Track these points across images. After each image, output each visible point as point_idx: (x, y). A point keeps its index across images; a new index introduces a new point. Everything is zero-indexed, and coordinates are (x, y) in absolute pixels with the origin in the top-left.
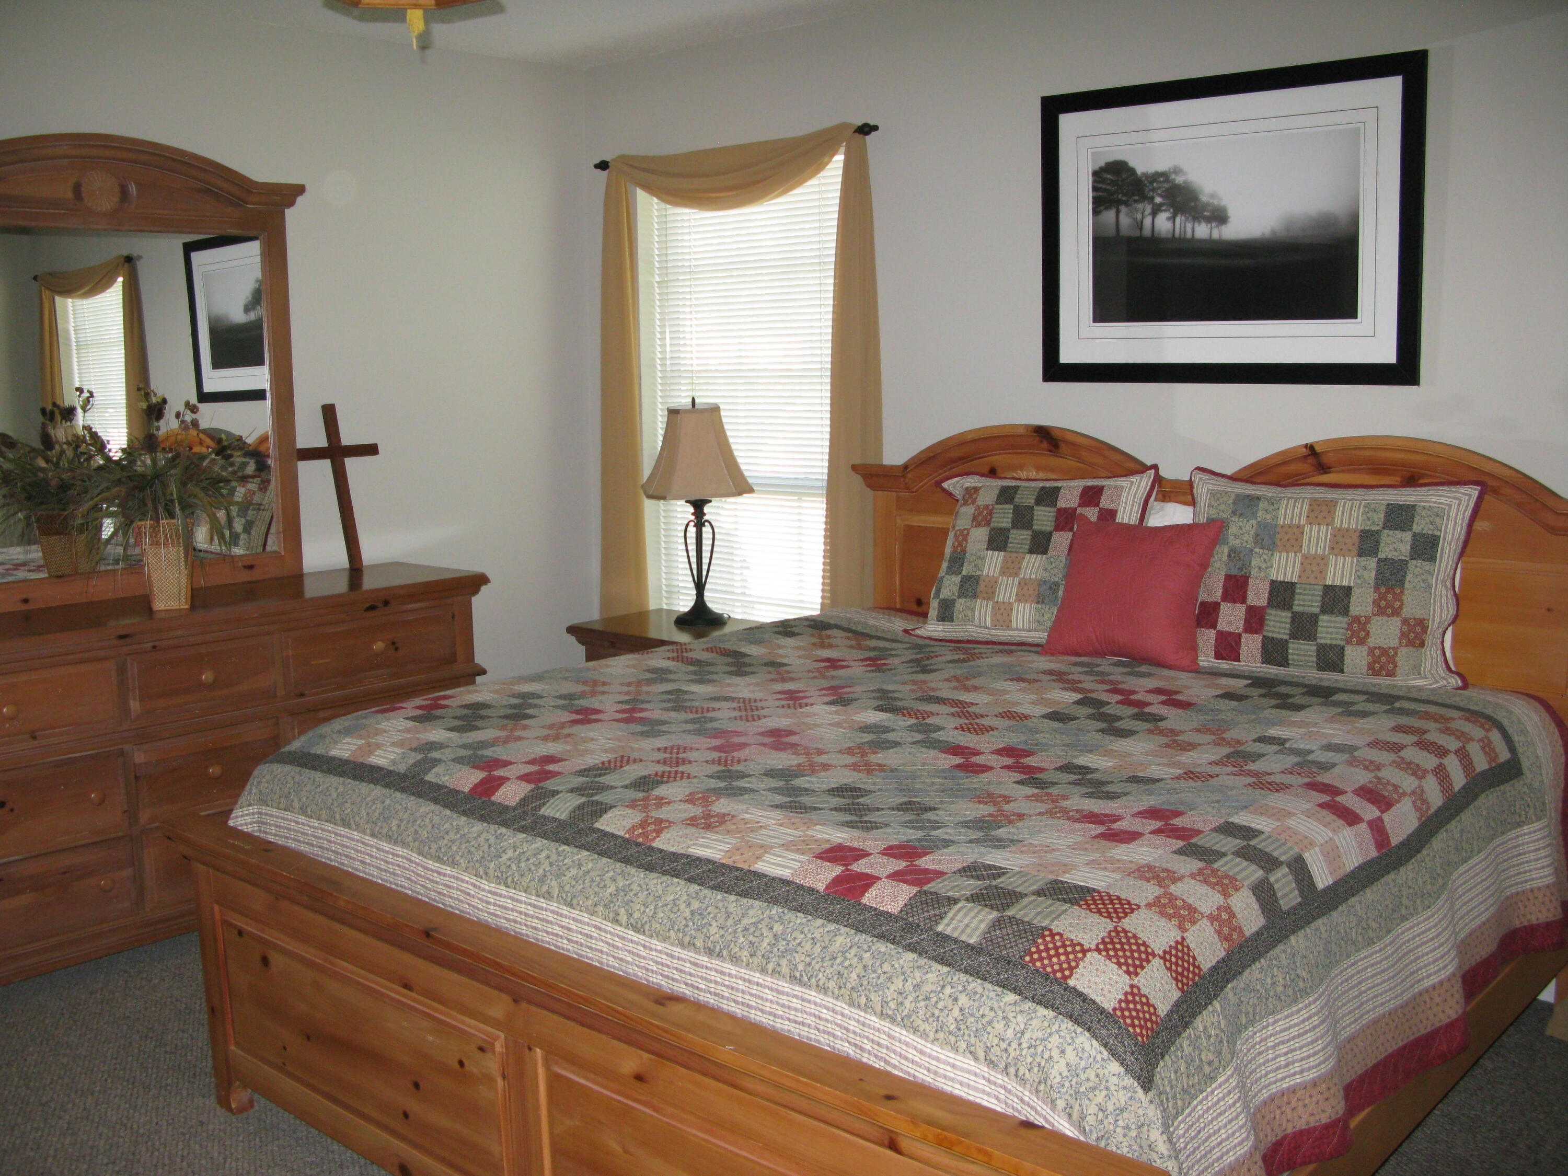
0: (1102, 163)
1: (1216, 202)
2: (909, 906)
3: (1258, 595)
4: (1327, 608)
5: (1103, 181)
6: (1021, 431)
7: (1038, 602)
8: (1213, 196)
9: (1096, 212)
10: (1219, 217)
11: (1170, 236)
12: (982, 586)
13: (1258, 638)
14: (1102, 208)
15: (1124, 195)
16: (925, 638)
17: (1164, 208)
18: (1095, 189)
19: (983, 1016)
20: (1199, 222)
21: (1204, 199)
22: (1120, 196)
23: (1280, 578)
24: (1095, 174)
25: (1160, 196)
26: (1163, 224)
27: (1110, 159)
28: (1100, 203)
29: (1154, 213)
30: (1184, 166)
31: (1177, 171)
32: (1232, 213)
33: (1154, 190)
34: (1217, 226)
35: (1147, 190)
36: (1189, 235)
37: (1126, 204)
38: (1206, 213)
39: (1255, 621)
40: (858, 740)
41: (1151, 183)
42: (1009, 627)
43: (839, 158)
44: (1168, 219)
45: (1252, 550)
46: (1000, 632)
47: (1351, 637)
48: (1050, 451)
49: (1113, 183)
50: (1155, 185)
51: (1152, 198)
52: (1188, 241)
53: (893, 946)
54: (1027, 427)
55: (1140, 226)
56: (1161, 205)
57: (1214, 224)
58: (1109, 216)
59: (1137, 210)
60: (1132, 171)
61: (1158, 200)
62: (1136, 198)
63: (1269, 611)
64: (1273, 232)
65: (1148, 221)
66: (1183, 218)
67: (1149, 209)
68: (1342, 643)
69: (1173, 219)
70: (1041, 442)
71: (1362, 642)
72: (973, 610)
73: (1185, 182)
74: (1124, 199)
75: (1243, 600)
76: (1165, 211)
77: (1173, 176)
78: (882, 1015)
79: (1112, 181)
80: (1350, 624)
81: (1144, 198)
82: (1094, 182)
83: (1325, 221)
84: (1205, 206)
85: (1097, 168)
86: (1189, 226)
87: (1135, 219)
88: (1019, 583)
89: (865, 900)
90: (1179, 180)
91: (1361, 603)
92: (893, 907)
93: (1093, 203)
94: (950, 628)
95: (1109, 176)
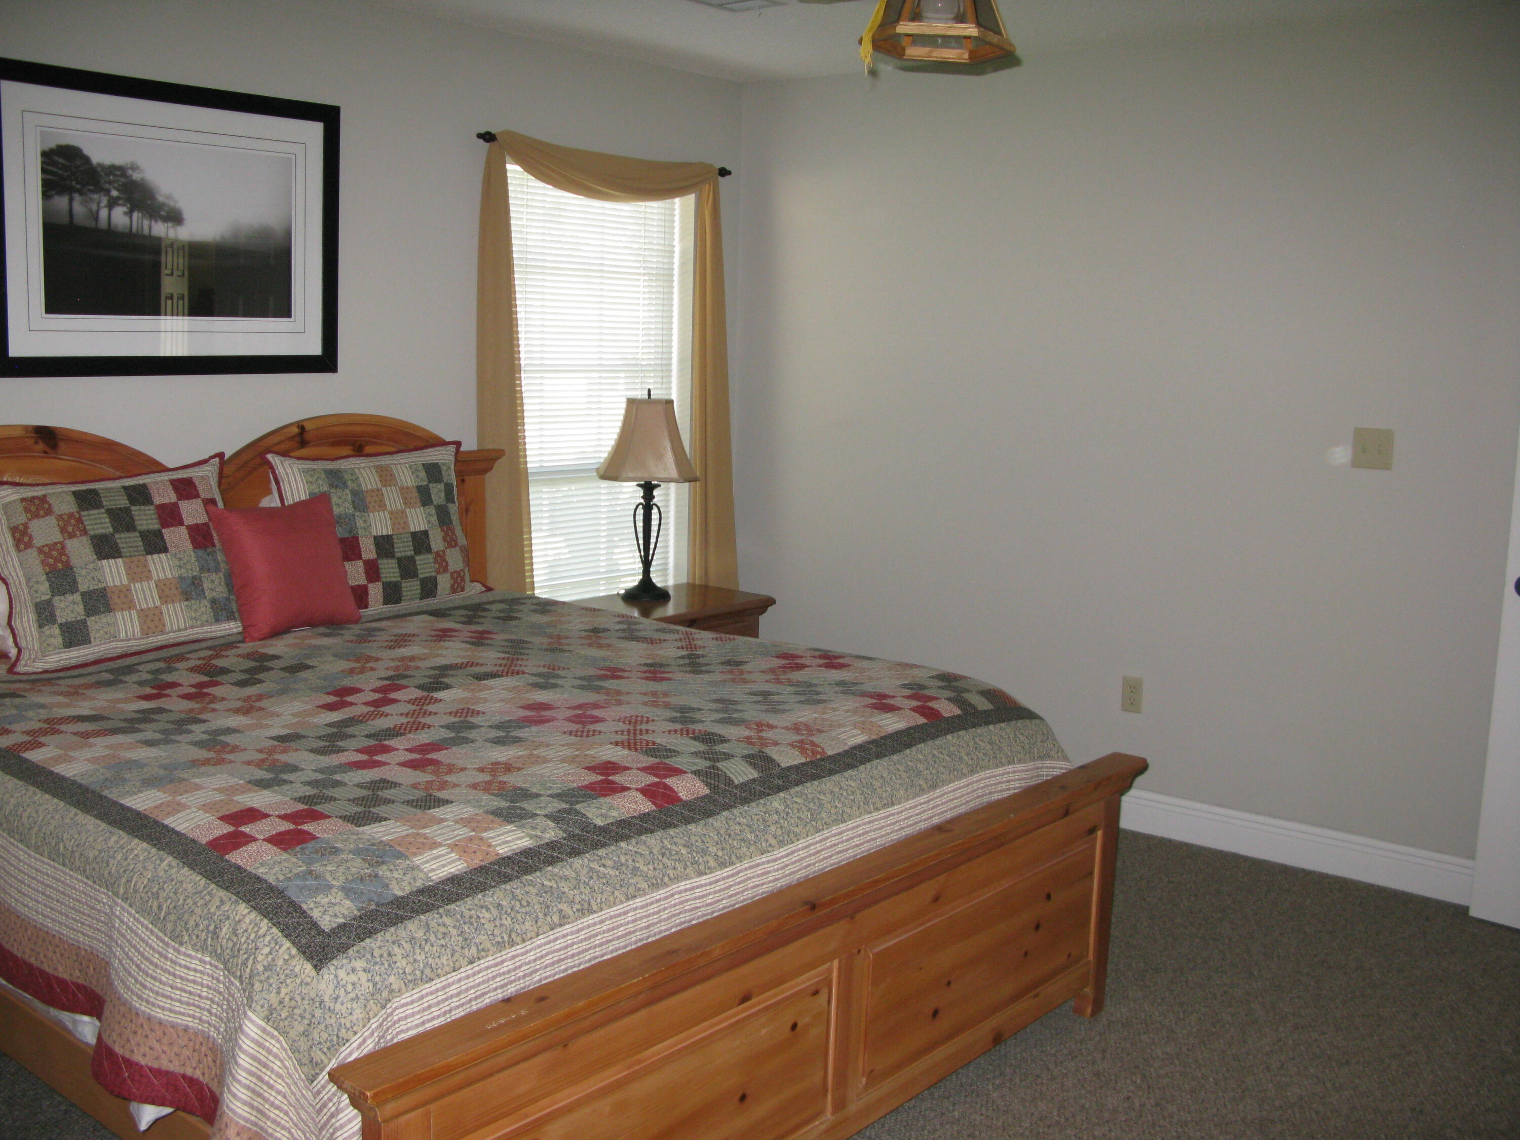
0: (53, 145)
1: (171, 203)
3: (368, 551)
4: (418, 551)
5: (55, 164)
7: (187, 600)
8: (169, 197)
9: (46, 195)
10: (175, 217)
11: (127, 231)
12: (115, 600)
13: (380, 584)
14: (53, 193)
15: (78, 183)
16: (41, 673)
17: (121, 202)
18: (44, 171)
20: (156, 221)
21: (161, 199)
22: (74, 183)
23: (380, 534)
24: (44, 154)
25: (118, 190)
26: (120, 217)
27: (63, 142)
28: (50, 187)
29: (112, 204)
30: (141, 162)
31: (135, 167)
32: (186, 214)
33: (110, 183)
34: (173, 227)
35: (103, 181)
36: (146, 231)
37: (80, 192)
38: (162, 213)
39: (372, 570)
41: (108, 175)
42: (162, 632)
44: (125, 213)
45: (353, 515)
47: (439, 568)
48: (46, 452)
49: (64, 168)
50: (111, 177)
51: (107, 192)
52: (144, 237)
54: (26, 428)
55: (96, 218)
56: (118, 198)
57: (170, 224)
58: (61, 202)
59: (92, 200)
60: (87, 160)
61: (115, 193)
62: (91, 188)
63: (380, 561)
64: (218, 239)
65: (104, 213)
66: (140, 215)
67: (105, 201)
68: (434, 574)
69: (130, 213)
70: (36, 443)
71: (446, 570)
72: (115, 624)
73: (143, 180)
74: (78, 186)
75: (360, 557)
76: (123, 205)
77: (130, 172)
79: (63, 165)
80: (435, 559)
81: (100, 189)
82: (43, 163)
83: (265, 233)
84: (162, 206)
85: (47, 149)
86: (146, 223)
87: (91, 211)
88: (157, 586)
90: (136, 176)
91: (437, 541)
93: (43, 186)
94: (87, 651)
95: (61, 160)
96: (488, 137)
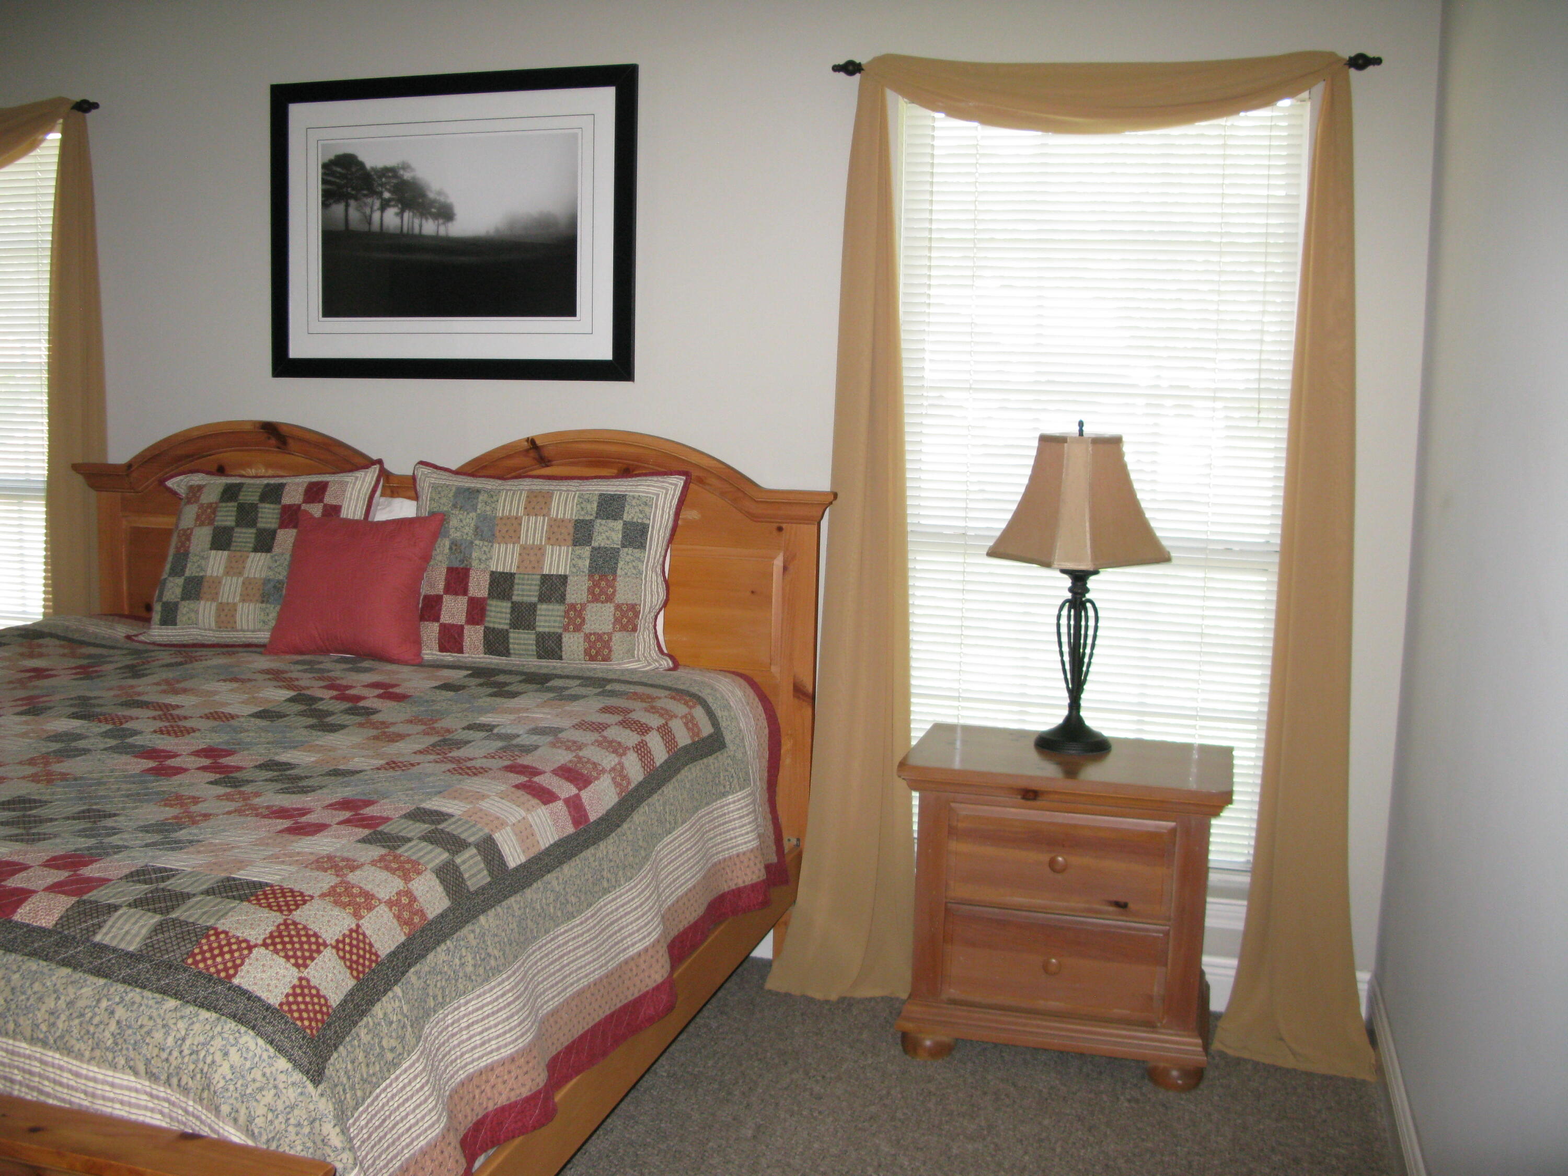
0: (331, 156)
1: (442, 199)
2: (65, 920)
3: (479, 586)
4: (544, 598)
5: (333, 174)
6: (248, 427)
7: (263, 602)
8: (440, 193)
9: (325, 205)
10: (446, 213)
11: (398, 231)
12: (205, 589)
13: (480, 629)
14: (331, 201)
15: (353, 189)
16: (149, 644)
17: (393, 203)
18: (324, 182)
19: (141, 1026)
20: (427, 219)
21: (431, 195)
22: (349, 189)
23: (500, 569)
24: (325, 166)
25: (389, 191)
26: (391, 219)
27: (340, 152)
28: (330, 196)
29: (384, 206)
30: (414, 164)
31: (406, 167)
32: (459, 210)
33: (382, 185)
34: (444, 223)
35: (375, 184)
36: (417, 231)
37: (356, 199)
38: (433, 210)
39: (476, 612)
40: (44, 750)
41: (380, 177)
42: (234, 629)
43: (55, 137)
44: (397, 214)
45: (472, 543)
46: (224, 634)
47: (568, 624)
48: (279, 448)
49: (343, 176)
50: (384, 180)
51: (381, 194)
52: (414, 236)
53: (45, 963)
54: (254, 423)
55: (369, 221)
56: (389, 200)
57: (441, 221)
58: (338, 209)
59: (365, 204)
60: (361, 165)
61: (387, 195)
62: (365, 192)
63: (490, 602)
64: (497, 230)
65: (376, 216)
66: (411, 214)
67: (377, 204)
68: (560, 631)
69: (401, 214)
70: (269, 438)
71: (578, 629)
72: (197, 612)
73: (414, 178)
74: (353, 192)
75: (465, 593)
76: (394, 206)
77: (401, 172)
78: (32, 1041)
79: (340, 173)
80: (567, 612)
81: (373, 193)
82: (323, 174)
83: (545, 222)
84: (432, 203)
85: (326, 160)
86: (417, 222)
87: (364, 214)
88: (243, 583)
89: (17, 917)
90: (407, 176)
91: (577, 591)
92: (48, 922)
93: (323, 196)
94: (174, 632)
95: (339, 170)
96: (850, 68)
